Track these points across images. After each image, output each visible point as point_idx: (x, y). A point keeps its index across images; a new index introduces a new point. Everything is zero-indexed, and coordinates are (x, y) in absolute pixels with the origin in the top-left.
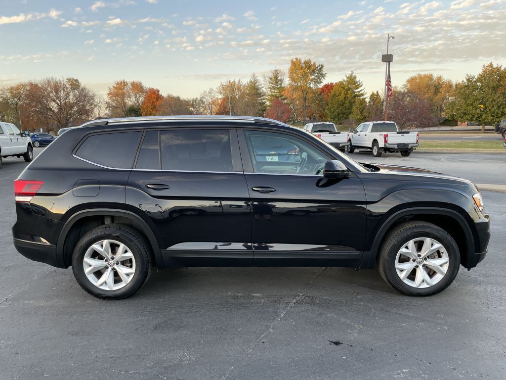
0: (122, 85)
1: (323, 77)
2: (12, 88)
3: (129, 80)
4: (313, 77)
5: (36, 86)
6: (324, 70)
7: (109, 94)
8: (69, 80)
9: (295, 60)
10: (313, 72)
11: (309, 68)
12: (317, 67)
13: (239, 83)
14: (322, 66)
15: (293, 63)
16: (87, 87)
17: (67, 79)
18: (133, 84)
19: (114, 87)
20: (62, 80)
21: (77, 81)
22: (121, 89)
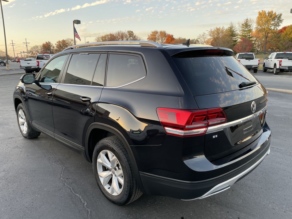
0: (155, 33)
1: (281, 22)
2: (102, 37)
3: (159, 30)
4: (273, 22)
5: (113, 35)
6: (282, 17)
7: (148, 39)
8: (129, 32)
9: (261, 12)
10: (274, 19)
11: (271, 17)
12: (277, 15)
13: (223, 28)
14: (281, 15)
15: (260, 14)
16: (137, 35)
17: (127, 31)
18: (161, 32)
19: (151, 34)
20: (125, 32)
21: (132, 32)
22: (154, 35)
